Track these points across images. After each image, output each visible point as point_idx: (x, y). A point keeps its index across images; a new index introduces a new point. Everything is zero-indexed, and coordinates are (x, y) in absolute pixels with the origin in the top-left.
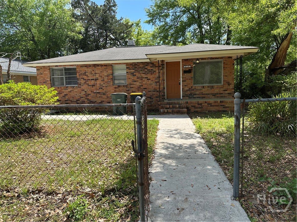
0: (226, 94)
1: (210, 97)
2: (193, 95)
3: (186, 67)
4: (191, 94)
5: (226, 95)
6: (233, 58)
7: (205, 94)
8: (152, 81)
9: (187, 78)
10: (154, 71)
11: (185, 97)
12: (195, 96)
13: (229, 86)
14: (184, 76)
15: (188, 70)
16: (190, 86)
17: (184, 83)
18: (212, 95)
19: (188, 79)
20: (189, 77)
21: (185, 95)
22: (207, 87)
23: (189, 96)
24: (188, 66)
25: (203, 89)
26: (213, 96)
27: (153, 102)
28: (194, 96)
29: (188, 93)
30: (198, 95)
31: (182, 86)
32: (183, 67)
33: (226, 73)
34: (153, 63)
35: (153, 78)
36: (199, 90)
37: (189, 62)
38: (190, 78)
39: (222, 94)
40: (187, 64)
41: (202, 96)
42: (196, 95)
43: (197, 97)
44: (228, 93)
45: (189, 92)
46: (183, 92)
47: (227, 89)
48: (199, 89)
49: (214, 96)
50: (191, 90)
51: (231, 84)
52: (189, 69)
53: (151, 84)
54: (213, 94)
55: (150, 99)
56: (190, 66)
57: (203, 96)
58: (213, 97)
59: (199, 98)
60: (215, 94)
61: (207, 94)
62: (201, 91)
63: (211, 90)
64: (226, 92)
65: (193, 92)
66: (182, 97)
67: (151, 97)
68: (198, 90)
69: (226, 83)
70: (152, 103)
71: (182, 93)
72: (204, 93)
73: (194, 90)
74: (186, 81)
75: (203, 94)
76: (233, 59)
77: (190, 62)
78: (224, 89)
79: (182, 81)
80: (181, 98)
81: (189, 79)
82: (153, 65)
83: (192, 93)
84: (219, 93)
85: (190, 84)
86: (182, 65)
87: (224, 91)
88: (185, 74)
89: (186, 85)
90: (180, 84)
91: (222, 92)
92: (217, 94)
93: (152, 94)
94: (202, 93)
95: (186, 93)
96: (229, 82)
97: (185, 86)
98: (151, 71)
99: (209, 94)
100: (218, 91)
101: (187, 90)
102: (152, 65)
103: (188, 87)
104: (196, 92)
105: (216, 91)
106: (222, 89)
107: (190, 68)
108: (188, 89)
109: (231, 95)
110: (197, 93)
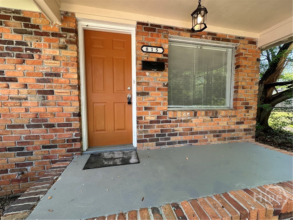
0: (241, 131)
1: (209, 140)
2: (169, 135)
3: (150, 49)
4: (162, 134)
5: (241, 134)
6: (259, 45)
7: (197, 133)
8: (26, 86)
9: (151, 85)
10: (32, 50)
11: (145, 141)
12: (173, 139)
13: (248, 112)
14: (143, 79)
15: (154, 60)
16: (160, 109)
17: (144, 99)
18: (212, 135)
19: (154, 89)
20: (158, 84)
21: (145, 136)
22: (203, 113)
23: (158, 140)
24: (154, 50)
25: (194, 120)
26: (214, 136)
27: (31, 164)
28: (169, 139)
29: (155, 132)
30: (181, 134)
31: (139, 109)
32: (140, 49)
33: (244, 79)
34: (29, 20)
35: (29, 74)
36: (185, 121)
37: (158, 36)
38: (161, 86)
39: (233, 131)
40: (153, 43)
41: (190, 139)
42: (176, 135)
43: (179, 142)
44: (245, 130)
45: (158, 127)
46: (141, 127)
47: (242, 120)
48: (183, 119)
49: (218, 136)
50: (162, 122)
51: (251, 107)
52: (158, 59)
53: (20, 99)
54: (215, 132)
55: (19, 155)
56: (160, 50)
57: (193, 137)
58: (216, 138)
59: (182, 145)
60: (220, 132)
61: (201, 133)
62: (189, 125)
63: (212, 120)
64: (242, 127)
65: (167, 126)
66: (138, 141)
67: (23, 149)
68: (181, 121)
69: (243, 104)
70: (29, 168)
71: (139, 132)
72: (195, 129)
73: (170, 122)
74: (151, 93)
75: (192, 134)
76: (259, 48)
77: (162, 37)
78: (238, 121)
79: (138, 94)
80: (135, 144)
81: (159, 89)
82: (26, 26)
83: (166, 130)
84: (227, 129)
85: (160, 103)
86: (138, 42)
87: (238, 123)
88: (147, 73)
89: (148, 105)
90: (130, 103)
91: (233, 127)
92: (224, 131)
93: (26, 138)
94: (191, 129)
95: (150, 131)
96: (248, 104)
97: (146, 108)
98: (20, 50)
99: (206, 133)
100: (225, 123)
101: (151, 122)
102: (20, 25)
103: (153, 114)
104: (177, 126)
105: (222, 123)
106: (234, 120)
107: (161, 57)
108: (153, 119)
109: (250, 134)
110: (180, 129)
